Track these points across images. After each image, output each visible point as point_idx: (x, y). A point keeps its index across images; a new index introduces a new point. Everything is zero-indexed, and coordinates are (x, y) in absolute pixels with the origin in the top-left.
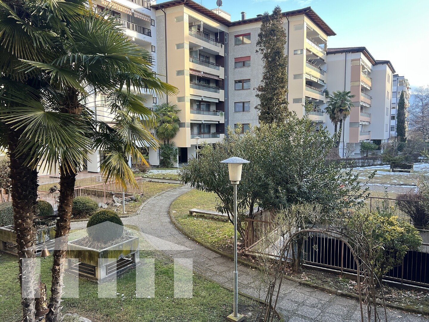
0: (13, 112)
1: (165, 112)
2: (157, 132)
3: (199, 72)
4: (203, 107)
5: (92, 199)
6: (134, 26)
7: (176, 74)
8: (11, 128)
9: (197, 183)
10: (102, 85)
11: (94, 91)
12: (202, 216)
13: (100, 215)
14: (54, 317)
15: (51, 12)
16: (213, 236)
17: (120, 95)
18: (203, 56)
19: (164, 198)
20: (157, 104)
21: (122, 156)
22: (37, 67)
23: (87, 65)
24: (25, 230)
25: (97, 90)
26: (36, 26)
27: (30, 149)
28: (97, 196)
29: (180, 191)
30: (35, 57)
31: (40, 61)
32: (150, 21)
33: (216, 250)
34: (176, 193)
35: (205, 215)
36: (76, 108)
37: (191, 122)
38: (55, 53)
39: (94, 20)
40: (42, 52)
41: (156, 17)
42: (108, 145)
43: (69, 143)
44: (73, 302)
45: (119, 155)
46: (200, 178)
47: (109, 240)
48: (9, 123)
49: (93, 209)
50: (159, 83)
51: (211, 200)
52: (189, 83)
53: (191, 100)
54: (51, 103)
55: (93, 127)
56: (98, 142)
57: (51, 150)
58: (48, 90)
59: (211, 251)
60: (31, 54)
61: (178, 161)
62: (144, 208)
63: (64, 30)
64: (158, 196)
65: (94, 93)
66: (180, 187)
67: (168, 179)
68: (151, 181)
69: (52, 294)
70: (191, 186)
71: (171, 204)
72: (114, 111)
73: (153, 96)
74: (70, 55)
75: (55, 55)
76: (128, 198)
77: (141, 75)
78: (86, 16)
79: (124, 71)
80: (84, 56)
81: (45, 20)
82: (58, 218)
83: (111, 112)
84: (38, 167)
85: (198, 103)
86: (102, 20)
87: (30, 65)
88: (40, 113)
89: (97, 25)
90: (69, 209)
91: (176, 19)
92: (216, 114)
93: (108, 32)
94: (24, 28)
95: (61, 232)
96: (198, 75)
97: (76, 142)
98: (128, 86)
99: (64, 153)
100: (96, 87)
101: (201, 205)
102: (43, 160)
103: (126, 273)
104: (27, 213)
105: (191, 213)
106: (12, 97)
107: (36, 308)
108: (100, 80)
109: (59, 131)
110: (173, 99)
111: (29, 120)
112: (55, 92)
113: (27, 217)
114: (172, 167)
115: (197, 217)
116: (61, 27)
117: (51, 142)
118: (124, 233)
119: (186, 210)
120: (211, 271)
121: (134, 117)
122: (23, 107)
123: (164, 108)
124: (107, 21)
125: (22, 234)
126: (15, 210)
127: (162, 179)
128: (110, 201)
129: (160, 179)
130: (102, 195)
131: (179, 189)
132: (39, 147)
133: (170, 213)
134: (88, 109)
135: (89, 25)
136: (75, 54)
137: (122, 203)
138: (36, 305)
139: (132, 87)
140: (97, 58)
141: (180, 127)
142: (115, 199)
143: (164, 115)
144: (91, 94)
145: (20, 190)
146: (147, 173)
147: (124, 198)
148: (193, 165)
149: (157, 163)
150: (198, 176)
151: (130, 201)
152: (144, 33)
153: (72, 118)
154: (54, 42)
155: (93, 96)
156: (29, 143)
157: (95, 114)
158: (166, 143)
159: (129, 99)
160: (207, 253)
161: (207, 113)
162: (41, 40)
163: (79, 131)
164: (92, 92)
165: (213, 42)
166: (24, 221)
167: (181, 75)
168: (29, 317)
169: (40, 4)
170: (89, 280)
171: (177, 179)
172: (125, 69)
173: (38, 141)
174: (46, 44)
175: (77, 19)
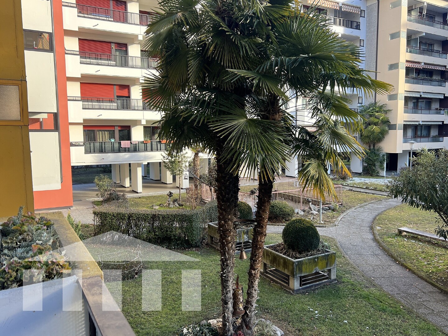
0: (220, 120)
1: (372, 113)
2: (361, 136)
3: (419, 63)
4: (421, 104)
5: (290, 204)
6: (342, 21)
7: (388, 69)
8: (218, 135)
9: (411, 197)
10: (304, 88)
11: (295, 95)
12: (414, 237)
13: (296, 223)
14: (248, 319)
15: (258, 18)
16: (429, 264)
17: (323, 97)
18: (426, 44)
19: (367, 210)
20: (363, 104)
21: (322, 164)
22: (242, 75)
23: (289, 69)
24: (227, 231)
25: (299, 94)
26: (244, 34)
27: (233, 155)
28: (294, 202)
29: (386, 204)
30: (241, 65)
31: (245, 69)
32: (360, 13)
33: (433, 282)
34: (381, 206)
35: (420, 237)
36: (276, 114)
37: (404, 123)
38: (259, 60)
39: (299, 19)
40: (248, 60)
41: (367, 7)
42: (307, 152)
43: (268, 151)
44: (267, 307)
45: (318, 164)
46: (415, 192)
47: (305, 251)
48: (216, 131)
49: (289, 215)
50: (369, 81)
51: (428, 219)
52: (405, 77)
53: (405, 97)
54: (254, 109)
55: (293, 132)
56: (297, 148)
57: (251, 157)
58: (252, 97)
59: (426, 283)
60: (238, 63)
61: (385, 169)
62: (342, 220)
63: (269, 35)
64: (359, 207)
65: (295, 97)
66: (387, 199)
67: (373, 190)
68: (351, 190)
69: (248, 296)
70: (403, 201)
71: (375, 219)
72: (315, 115)
73: (359, 96)
74: (273, 60)
75: (259, 61)
76: (326, 207)
77: (348, 73)
78: (291, 16)
79: (328, 71)
80: (287, 59)
81: (252, 27)
82: (256, 223)
83: (312, 116)
84: (240, 172)
85: (415, 101)
86: (307, 19)
87: (236, 74)
88: (242, 121)
89: (302, 24)
90: (266, 215)
91: (392, 5)
92: (440, 112)
93: (313, 30)
94: (233, 38)
95: (257, 237)
96: (416, 67)
97: (275, 149)
98: (332, 86)
99: (263, 160)
100: (298, 91)
101: (414, 224)
102: (244, 167)
103: (321, 288)
104: (229, 215)
105: (400, 232)
106: (221, 106)
107: (233, 307)
108: (303, 82)
109: (259, 138)
110: (382, 98)
111: (232, 128)
112: (258, 98)
113: (229, 220)
114: (378, 176)
115: (408, 238)
116: (266, 32)
117: (251, 149)
118: (320, 245)
119: (393, 228)
120: (426, 308)
121: (336, 120)
122: (229, 116)
123: (371, 109)
124: (312, 19)
125: (224, 234)
126: (219, 211)
127: (365, 189)
128: (307, 208)
129: (362, 188)
130: (298, 200)
131: (385, 202)
132: (240, 154)
133: (373, 229)
134: (289, 114)
135: (293, 25)
136: (278, 58)
137: (319, 211)
138: (233, 304)
139: (336, 88)
140: (300, 60)
141: (389, 130)
142: (312, 206)
143: (371, 116)
144: (291, 99)
145: (224, 193)
146: (347, 180)
147: (321, 206)
148: (406, 176)
149: (360, 170)
150: (412, 190)
151: (327, 210)
152: (351, 28)
153: (273, 125)
154: (259, 49)
155: (294, 100)
156: (232, 149)
157: (295, 119)
158: (372, 147)
159: (332, 101)
160: (421, 284)
161: (427, 111)
162: (247, 47)
163: (279, 137)
164: (293, 97)
165: (439, 26)
166: (226, 222)
167: (394, 69)
168: (227, 314)
169: (248, 12)
170: (282, 289)
171: (383, 190)
172: (329, 69)
173: (240, 147)
174: (251, 51)
175: (282, 21)
